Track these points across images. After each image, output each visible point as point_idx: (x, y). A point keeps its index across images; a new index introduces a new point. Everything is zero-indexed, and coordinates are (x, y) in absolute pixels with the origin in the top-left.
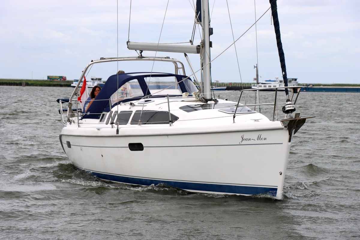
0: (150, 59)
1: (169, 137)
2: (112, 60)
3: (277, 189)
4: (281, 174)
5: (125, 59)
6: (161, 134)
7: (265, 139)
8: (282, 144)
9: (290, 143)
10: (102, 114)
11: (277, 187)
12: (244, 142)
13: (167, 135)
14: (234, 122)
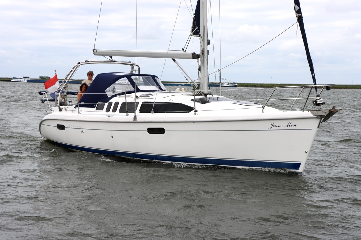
0: (119, 63)
1: (195, 123)
2: (94, 62)
3: (301, 164)
4: (306, 153)
5: (103, 62)
6: (188, 121)
7: (295, 126)
8: (311, 129)
9: (318, 129)
10: (97, 104)
11: (301, 162)
12: (273, 128)
13: (194, 122)
14: (263, 112)
